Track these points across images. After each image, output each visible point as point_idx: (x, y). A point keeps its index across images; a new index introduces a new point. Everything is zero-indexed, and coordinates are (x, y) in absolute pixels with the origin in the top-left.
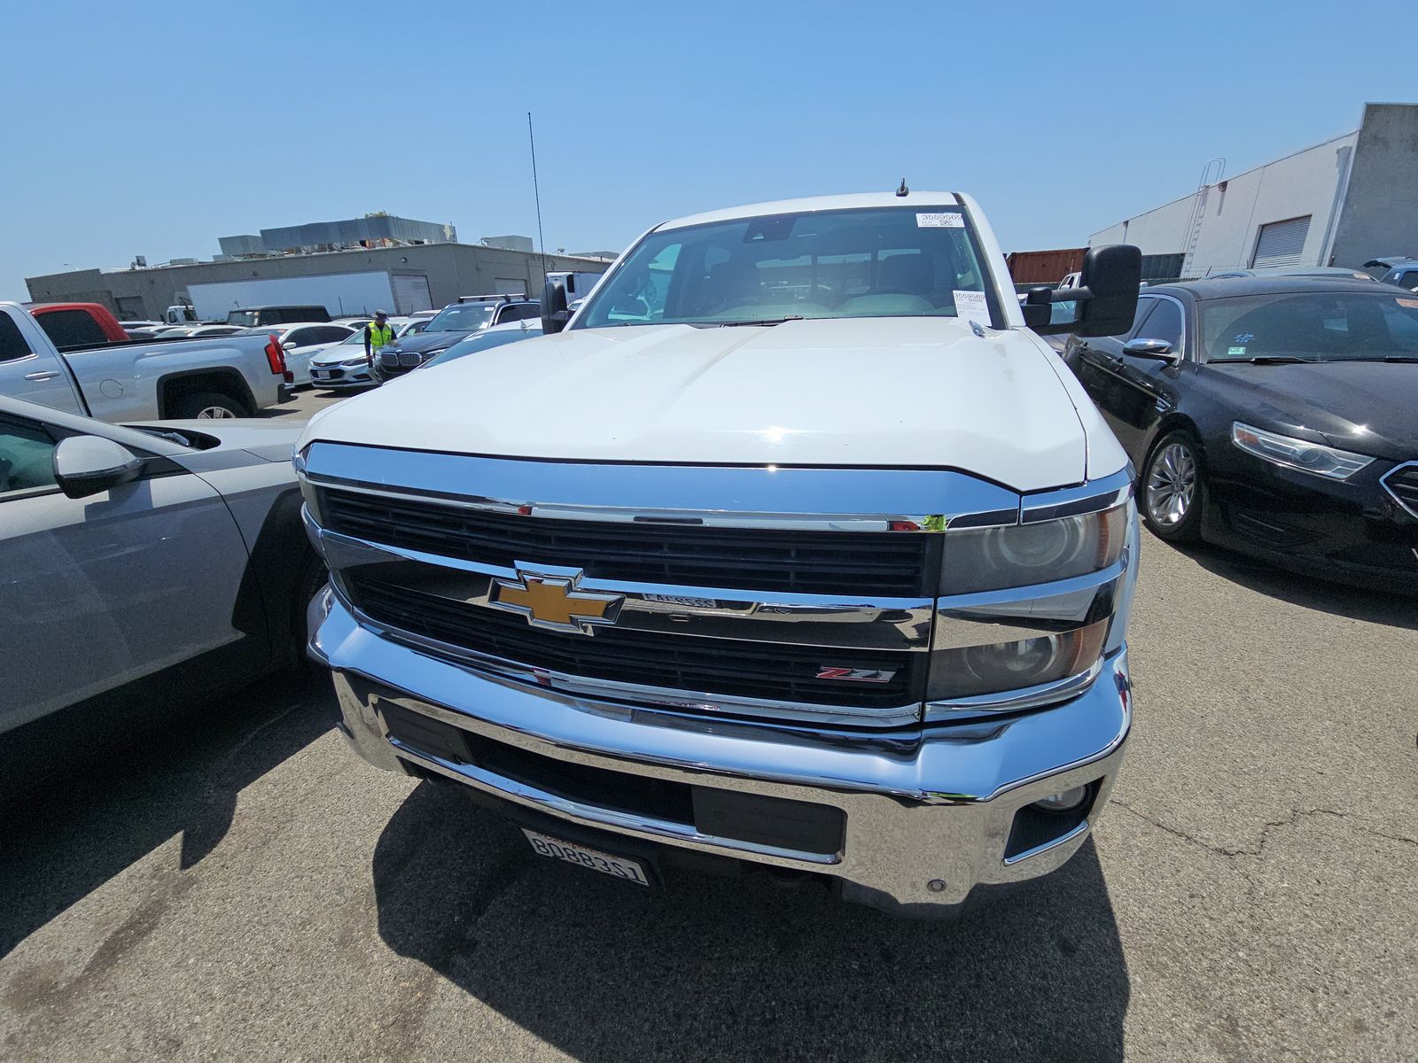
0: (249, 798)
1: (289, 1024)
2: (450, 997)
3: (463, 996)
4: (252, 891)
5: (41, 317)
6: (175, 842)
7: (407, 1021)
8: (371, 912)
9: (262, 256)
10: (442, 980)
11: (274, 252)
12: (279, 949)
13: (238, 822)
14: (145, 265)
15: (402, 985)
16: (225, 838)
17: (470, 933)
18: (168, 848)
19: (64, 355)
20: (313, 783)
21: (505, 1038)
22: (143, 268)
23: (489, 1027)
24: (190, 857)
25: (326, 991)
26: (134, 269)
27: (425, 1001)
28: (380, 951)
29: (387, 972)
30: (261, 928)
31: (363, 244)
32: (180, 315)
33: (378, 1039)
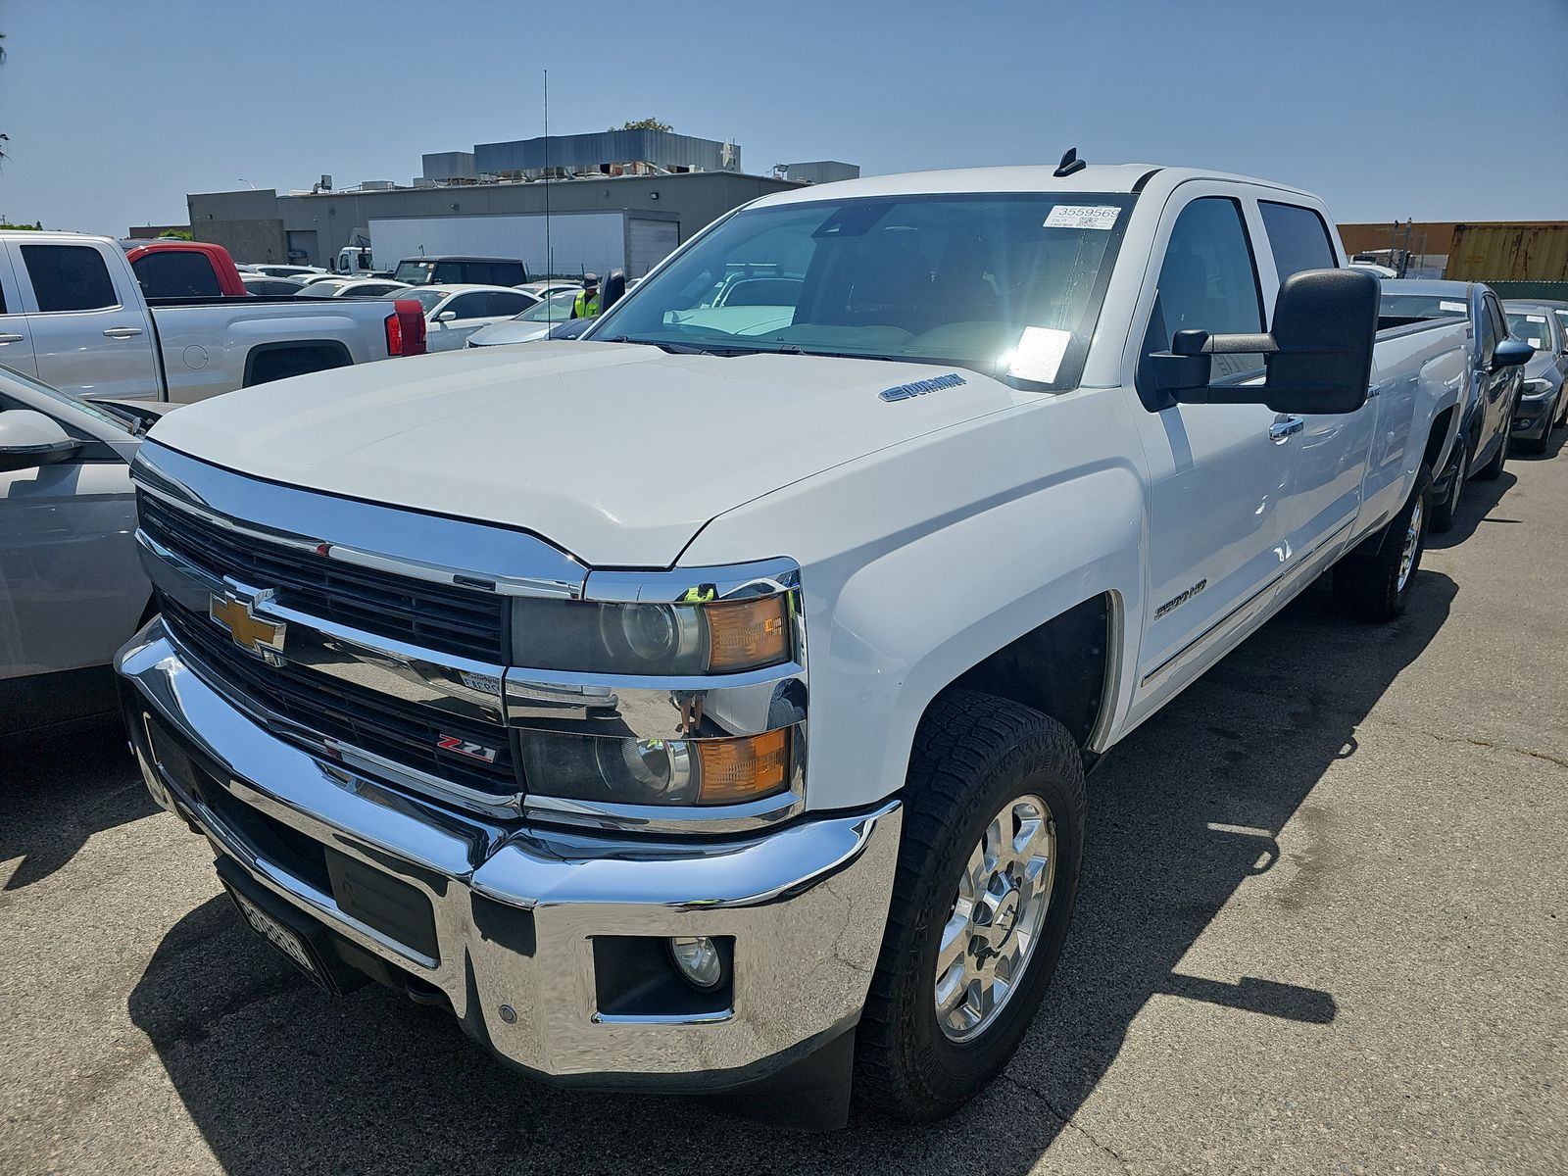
0: (100, 843)
1: (8, 1045)
2: (153, 1073)
3: (163, 1077)
4: (49, 926)
5: (138, 262)
6: (14, 863)
7: (102, 1079)
8: (134, 978)
9: (473, 181)
10: (155, 1057)
11: (487, 177)
12: (40, 983)
13: (75, 862)
14: (329, 188)
15: (118, 1048)
16: (56, 873)
17: (208, 1026)
18: (5, 868)
19: (153, 310)
20: (164, 842)
21: (174, 1124)
22: (327, 191)
23: (166, 1110)
24: (17, 881)
25: (54, 1030)
26: (316, 192)
27: (129, 1068)
28: (118, 1013)
29: (113, 1033)
30: (36, 960)
31: (605, 169)
32: (353, 261)
33: (70, 1084)
